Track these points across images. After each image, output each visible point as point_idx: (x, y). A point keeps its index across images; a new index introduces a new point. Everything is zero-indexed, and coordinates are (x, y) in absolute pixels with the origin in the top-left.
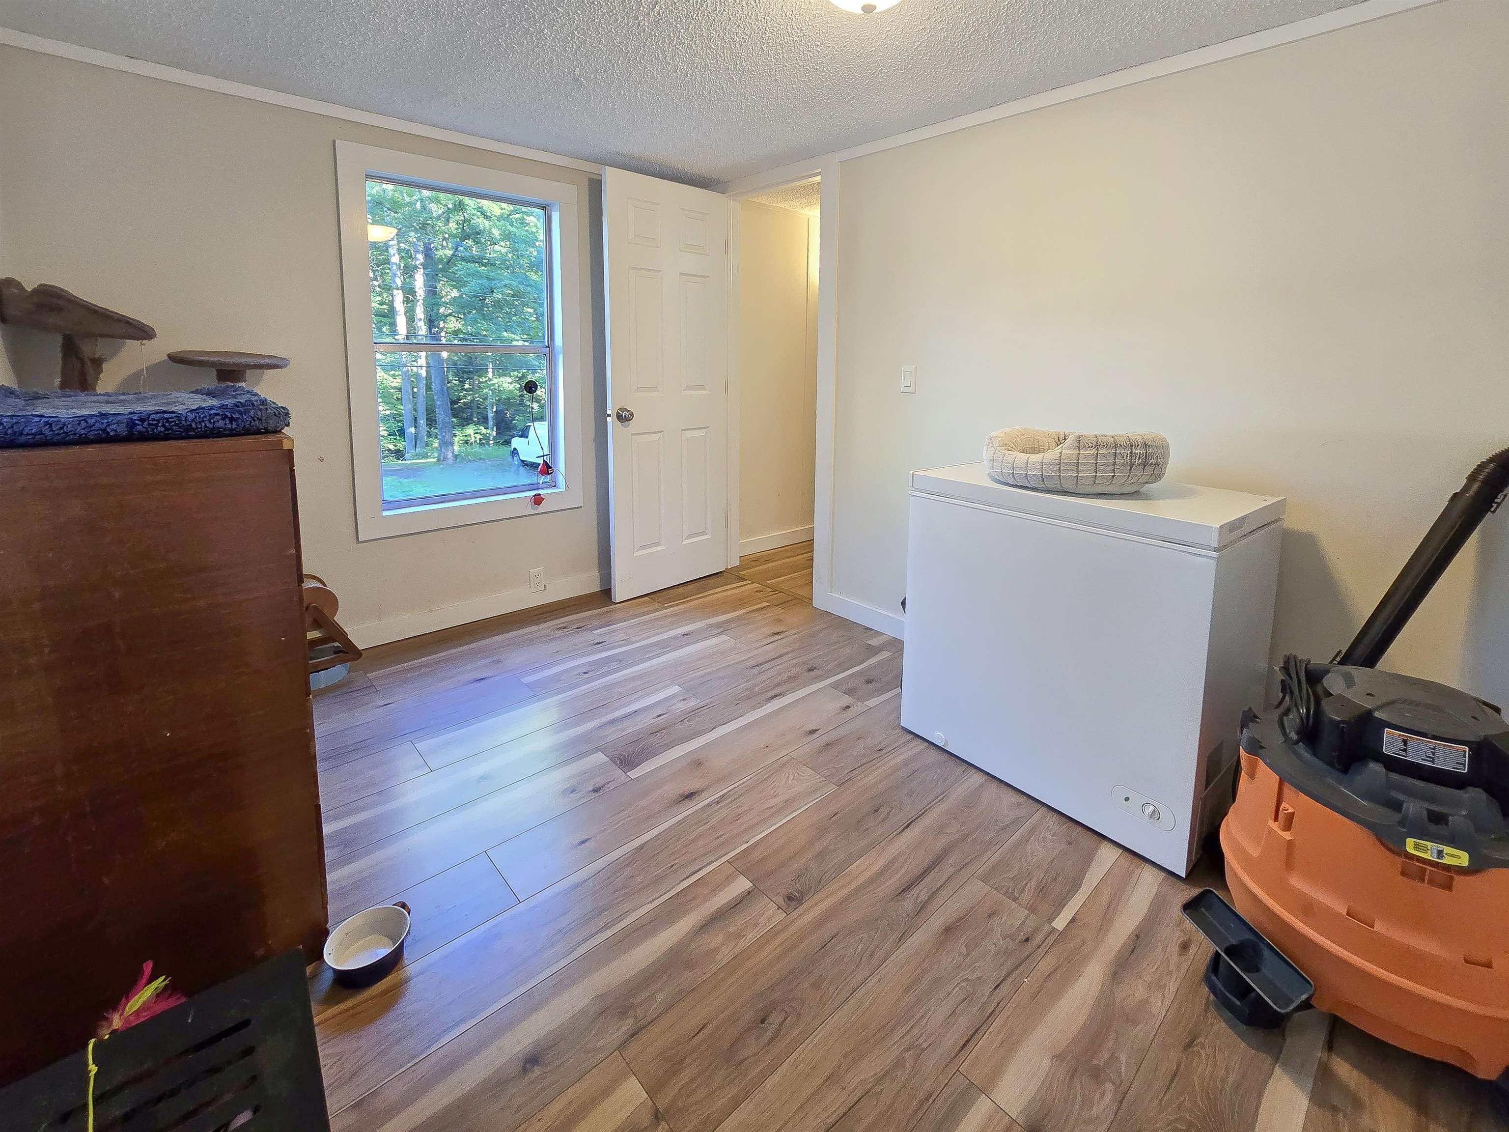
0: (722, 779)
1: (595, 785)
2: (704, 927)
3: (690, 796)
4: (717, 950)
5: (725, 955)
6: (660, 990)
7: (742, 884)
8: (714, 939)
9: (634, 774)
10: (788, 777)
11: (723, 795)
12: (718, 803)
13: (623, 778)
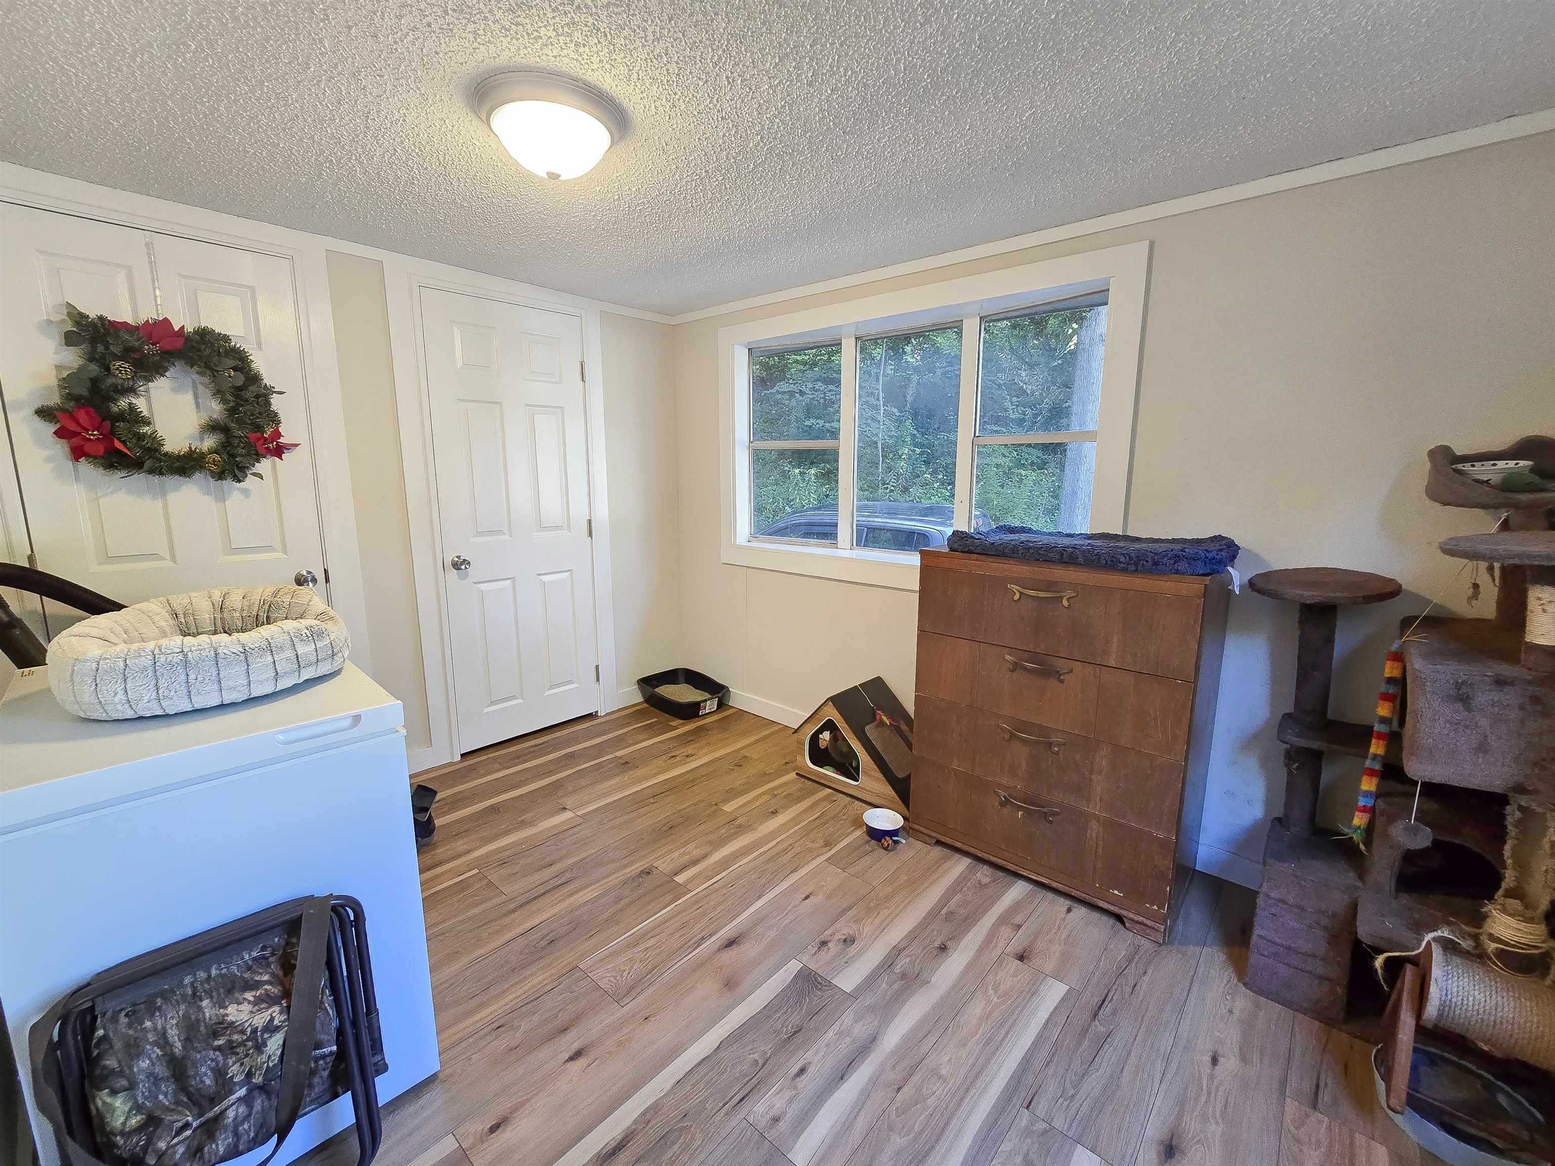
0: (700, 965)
1: (828, 949)
2: (705, 857)
3: (731, 943)
4: (696, 848)
5: (691, 846)
6: (723, 834)
7: (680, 879)
8: (697, 853)
9: (794, 966)
10: (629, 973)
11: (698, 947)
12: (703, 938)
13: (805, 958)
